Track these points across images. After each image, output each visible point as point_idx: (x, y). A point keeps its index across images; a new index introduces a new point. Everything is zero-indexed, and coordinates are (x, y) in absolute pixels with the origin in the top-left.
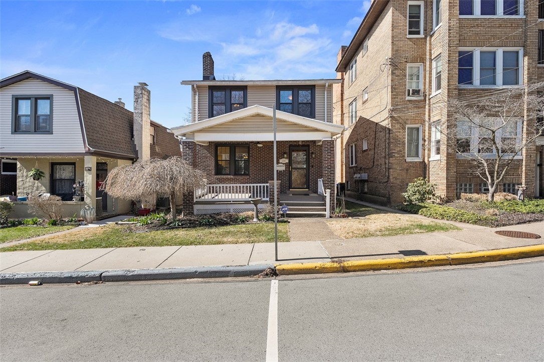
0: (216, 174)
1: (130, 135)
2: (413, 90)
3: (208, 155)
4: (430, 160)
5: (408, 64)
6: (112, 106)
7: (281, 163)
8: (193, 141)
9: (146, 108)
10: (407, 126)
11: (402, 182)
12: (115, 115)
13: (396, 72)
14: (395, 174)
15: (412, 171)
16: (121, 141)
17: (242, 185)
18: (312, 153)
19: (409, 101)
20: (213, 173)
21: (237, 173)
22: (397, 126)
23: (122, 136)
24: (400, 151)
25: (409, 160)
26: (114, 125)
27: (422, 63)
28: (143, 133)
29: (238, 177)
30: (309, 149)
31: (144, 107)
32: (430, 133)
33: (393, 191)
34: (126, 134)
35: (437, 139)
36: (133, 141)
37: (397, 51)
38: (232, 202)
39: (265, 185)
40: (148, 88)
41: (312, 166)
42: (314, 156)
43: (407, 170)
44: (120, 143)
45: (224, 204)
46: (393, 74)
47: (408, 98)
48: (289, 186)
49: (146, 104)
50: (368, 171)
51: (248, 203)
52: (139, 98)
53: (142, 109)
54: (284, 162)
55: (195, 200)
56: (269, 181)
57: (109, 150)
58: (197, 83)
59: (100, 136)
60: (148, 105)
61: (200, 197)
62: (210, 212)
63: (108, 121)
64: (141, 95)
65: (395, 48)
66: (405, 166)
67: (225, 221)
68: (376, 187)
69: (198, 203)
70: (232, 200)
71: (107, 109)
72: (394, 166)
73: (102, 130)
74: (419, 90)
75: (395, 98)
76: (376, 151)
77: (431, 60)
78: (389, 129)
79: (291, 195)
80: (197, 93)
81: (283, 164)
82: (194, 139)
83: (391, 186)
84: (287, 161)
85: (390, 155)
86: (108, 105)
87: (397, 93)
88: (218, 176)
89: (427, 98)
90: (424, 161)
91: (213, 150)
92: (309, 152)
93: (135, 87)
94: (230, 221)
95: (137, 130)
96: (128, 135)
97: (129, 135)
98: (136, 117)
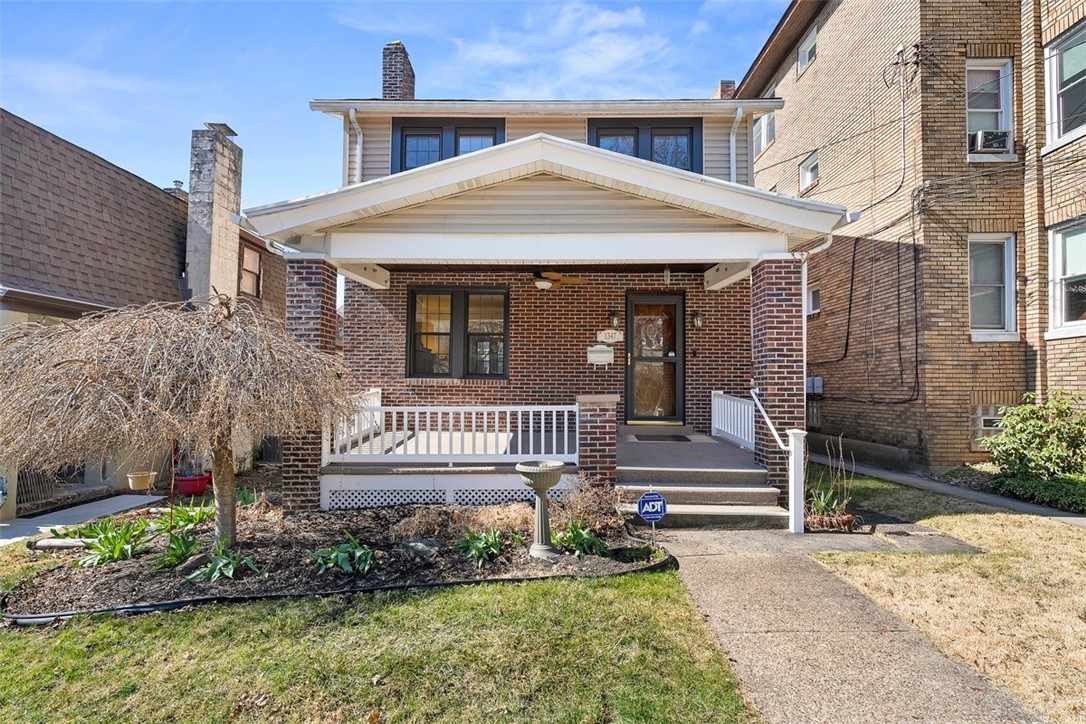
0: (412, 372)
1: (176, 265)
2: (987, 135)
3: (389, 317)
4: (1047, 336)
5: (969, 62)
6: (113, 175)
7: (603, 343)
8: (322, 257)
9: (226, 192)
10: (972, 238)
11: (962, 401)
12: (123, 202)
13: (935, 83)
14: (942, 380)
15: (989, 368)
16: (140, 275)
17: (485, 409)
18: (695, 314)
19: (977, 165)
20: (402, 370)
21: (471, 372)
22: (944, 237)
23: (146, 263)
24: (953, 310)
25: (979, 336)
26: (117, 230)
27: (1009, 61)
28: (214, 258)
29: (473, 383)
30: (684, 303)
31: (217, 188)
32: (1044, 259)
33: (934, 428)
34: (160, 260)
35: (1069, 275)
36: (185, 282)
37: (936, 23)
38: (451, 469)
39: (565, 409)
40: (235, 140)
41: (694, 354)
42: (699, 323)
43: (975, 367)
44: (135, 282)
45: (424, 473)
46: (925, 87)
47: (969, 158)
48: (626, 412)
49: (225, 181)
50: (822, 371)
51: (506, 473)
52: (204, 163)
53: (212, 192)
54: (611, 341)
55: (326, 458)
56: (580, 398)
57: (82, 298)
58: (358, 105)
59: (52, 253)
60: (231, 185)
61: (343, 449)
62: (374, 502)
63: (94, 213)
64: (210, 156)
65: (931, 15)
66: (969, 354)
67: (418, 553)
68: (858, 416)
69: (335, 468)
70: (451, 461)
71: (91, 180)
72: (936, 355)
73: (63, 237)
74: (1005, 134)
75: (933, 157)
76: (856, 313)
77: (1040, 47)
78: (916, 249)
79: (633, 439)
80: (360, 139)
81: (609, 345)
82: (327, 253)
83: (930, 415)
84: (619, 336)
85: (921, 323)
86: (98, 168)
87: (939, 142)
88: (414, 381)
89: (1031, 157)
90: (1023, 342)
91: (402, 303)
92: (684, 311)
93: (196, 134)
94: (441, 554)
95: (196, 250)
96: (168, 262)
97: (170, 261)
98: (194, 215)
